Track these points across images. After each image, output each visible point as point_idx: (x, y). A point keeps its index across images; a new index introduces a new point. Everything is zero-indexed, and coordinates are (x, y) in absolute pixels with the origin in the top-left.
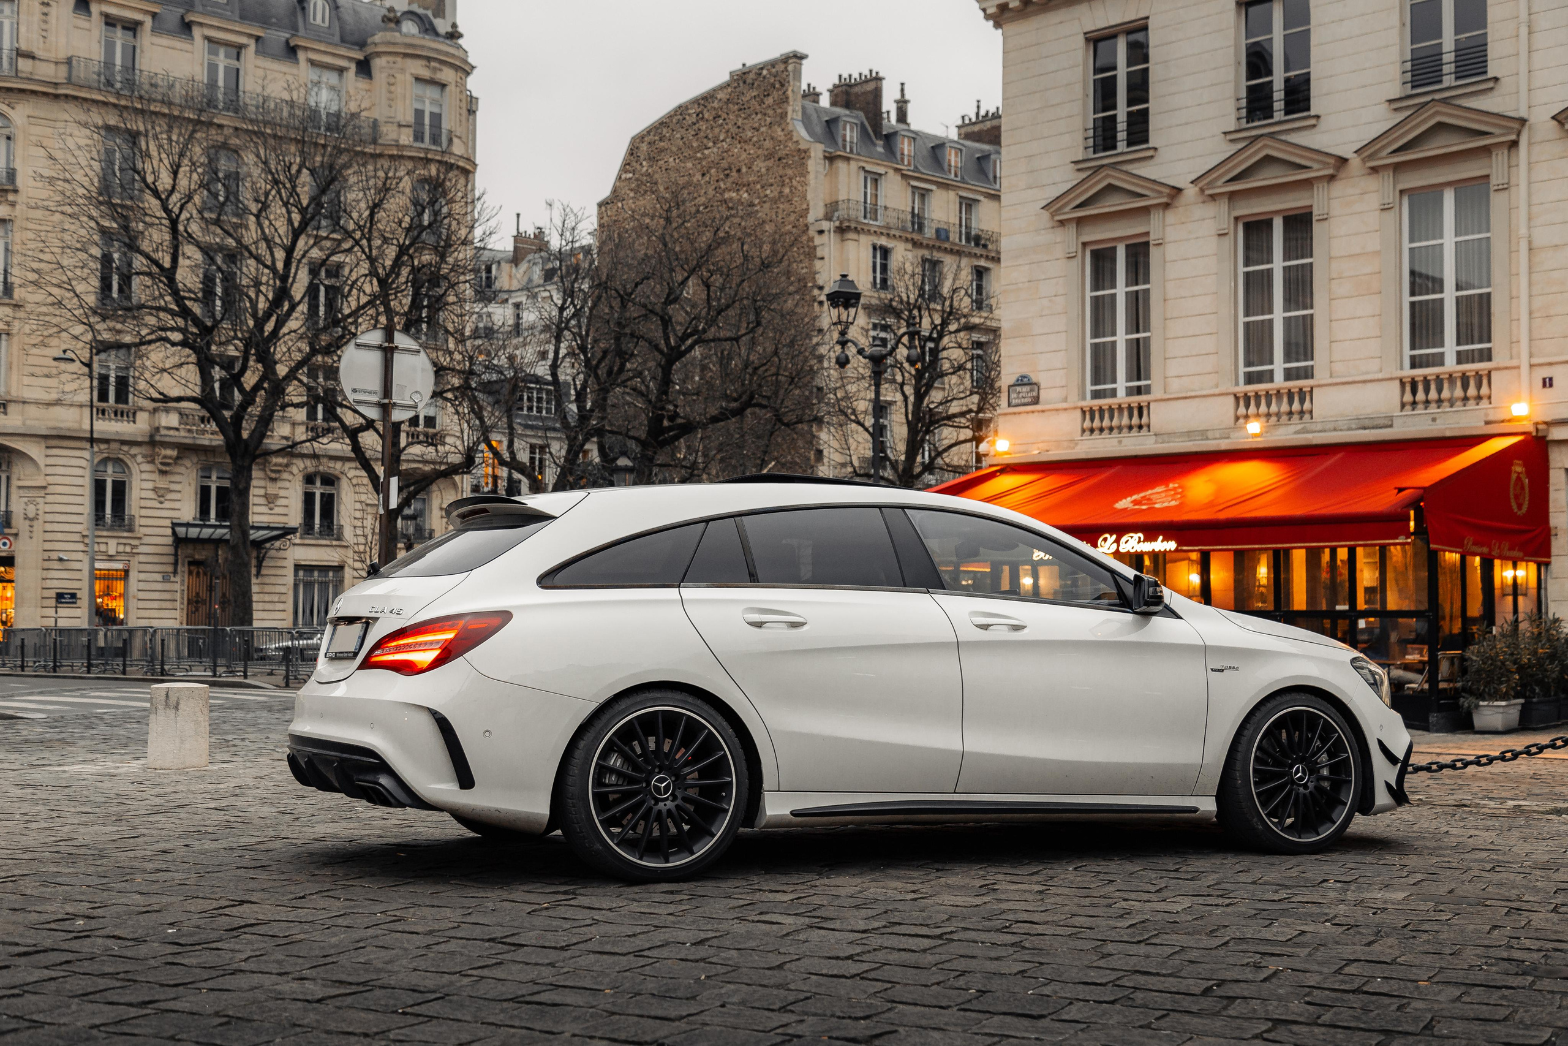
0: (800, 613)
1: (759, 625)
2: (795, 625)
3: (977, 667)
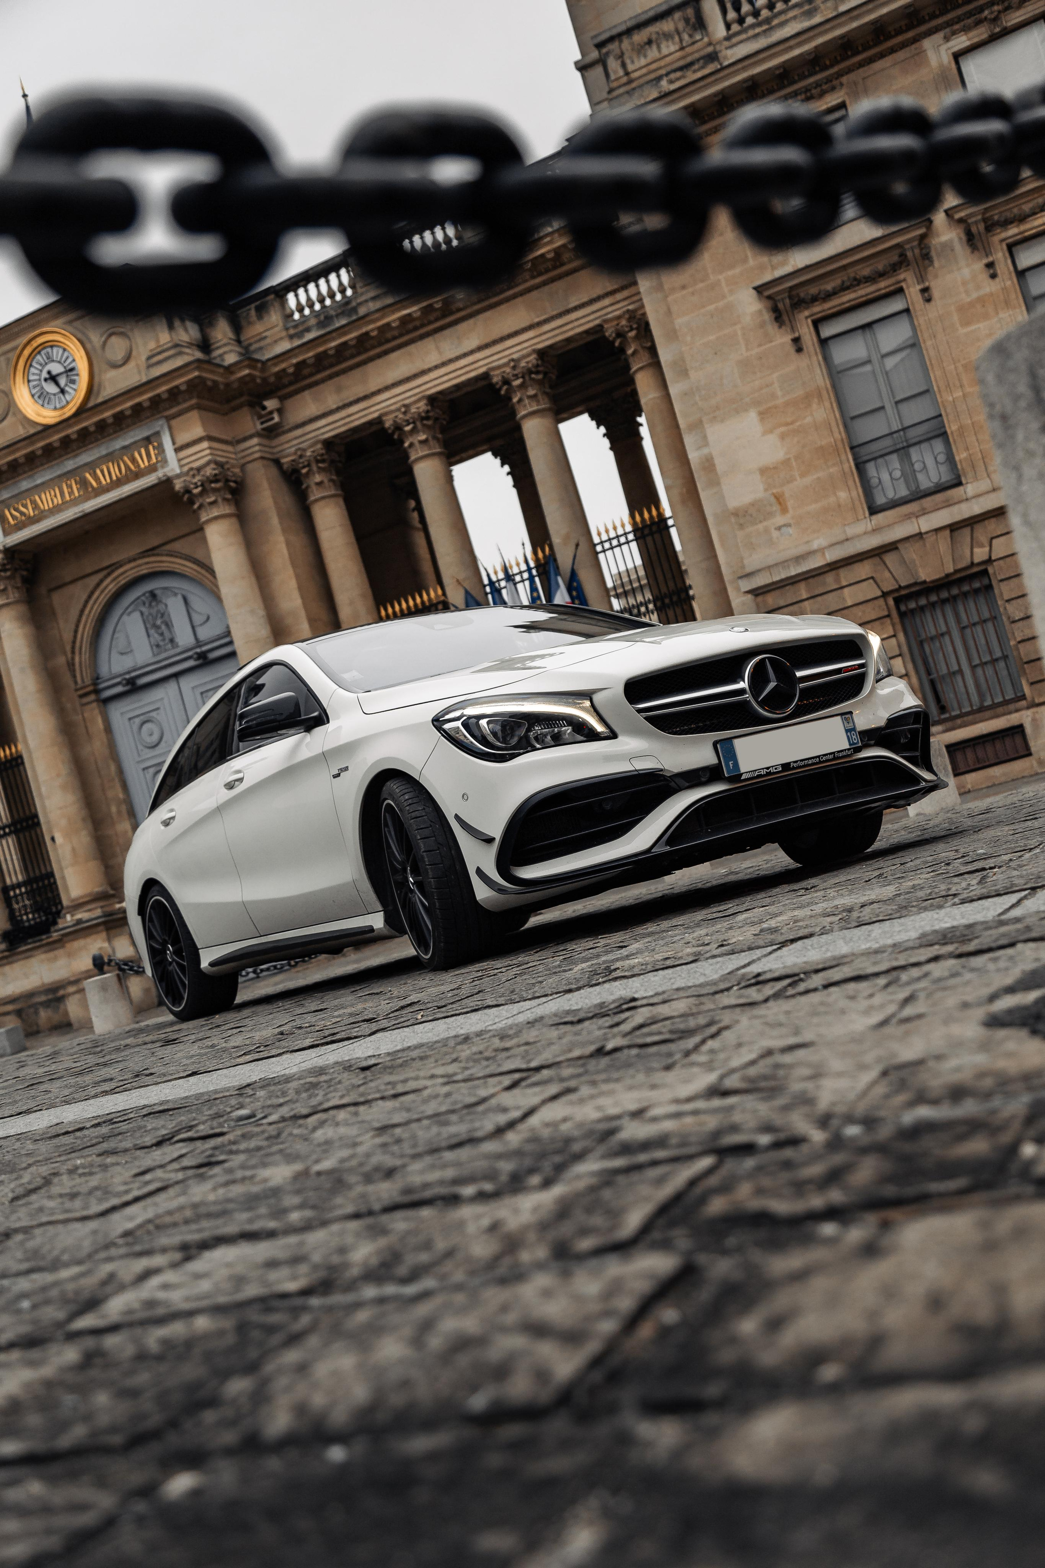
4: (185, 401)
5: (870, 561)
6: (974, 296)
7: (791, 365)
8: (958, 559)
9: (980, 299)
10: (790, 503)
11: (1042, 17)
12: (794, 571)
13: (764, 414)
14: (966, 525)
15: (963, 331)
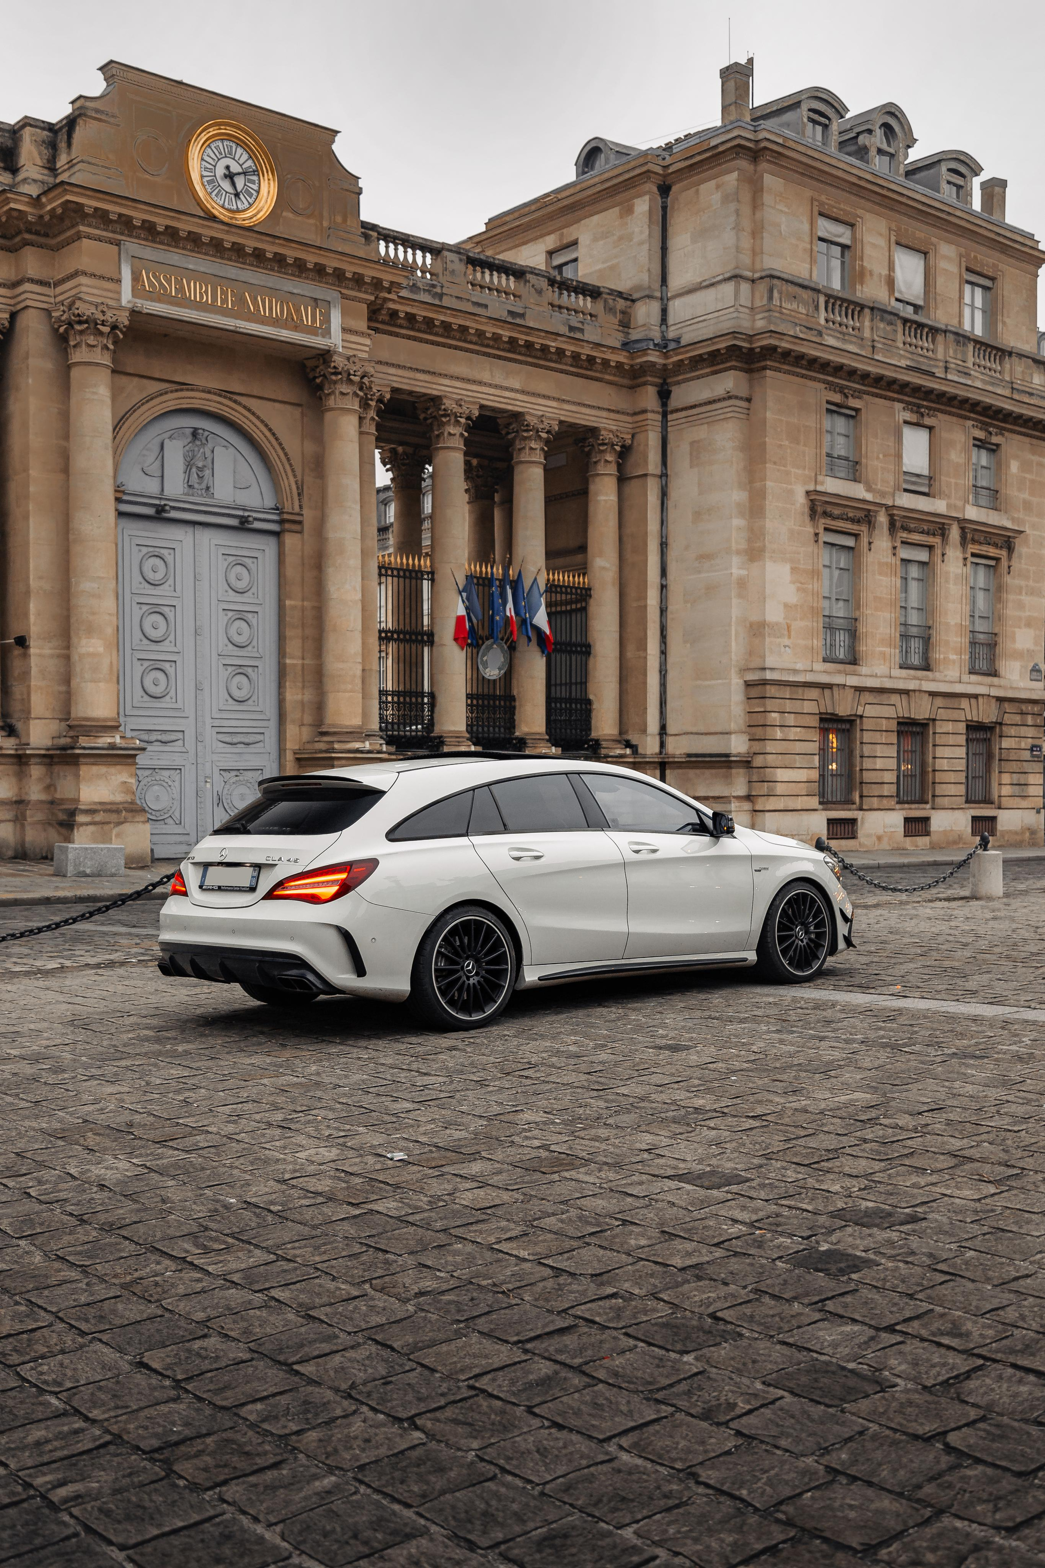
0: (540, 850)
1: (518, 859)
2: (538, 858)
3: (636, 877)
4: (366, 292)
5: (817, 690)
6: (885, 560)
7: (811, 548)
8: (852, 708)
9: (887, 563)
10: (793, 633)
11: (931, 428)
12: (791, 678)
13: (794, 570)
14: (859, 690)
15: (878, 577)
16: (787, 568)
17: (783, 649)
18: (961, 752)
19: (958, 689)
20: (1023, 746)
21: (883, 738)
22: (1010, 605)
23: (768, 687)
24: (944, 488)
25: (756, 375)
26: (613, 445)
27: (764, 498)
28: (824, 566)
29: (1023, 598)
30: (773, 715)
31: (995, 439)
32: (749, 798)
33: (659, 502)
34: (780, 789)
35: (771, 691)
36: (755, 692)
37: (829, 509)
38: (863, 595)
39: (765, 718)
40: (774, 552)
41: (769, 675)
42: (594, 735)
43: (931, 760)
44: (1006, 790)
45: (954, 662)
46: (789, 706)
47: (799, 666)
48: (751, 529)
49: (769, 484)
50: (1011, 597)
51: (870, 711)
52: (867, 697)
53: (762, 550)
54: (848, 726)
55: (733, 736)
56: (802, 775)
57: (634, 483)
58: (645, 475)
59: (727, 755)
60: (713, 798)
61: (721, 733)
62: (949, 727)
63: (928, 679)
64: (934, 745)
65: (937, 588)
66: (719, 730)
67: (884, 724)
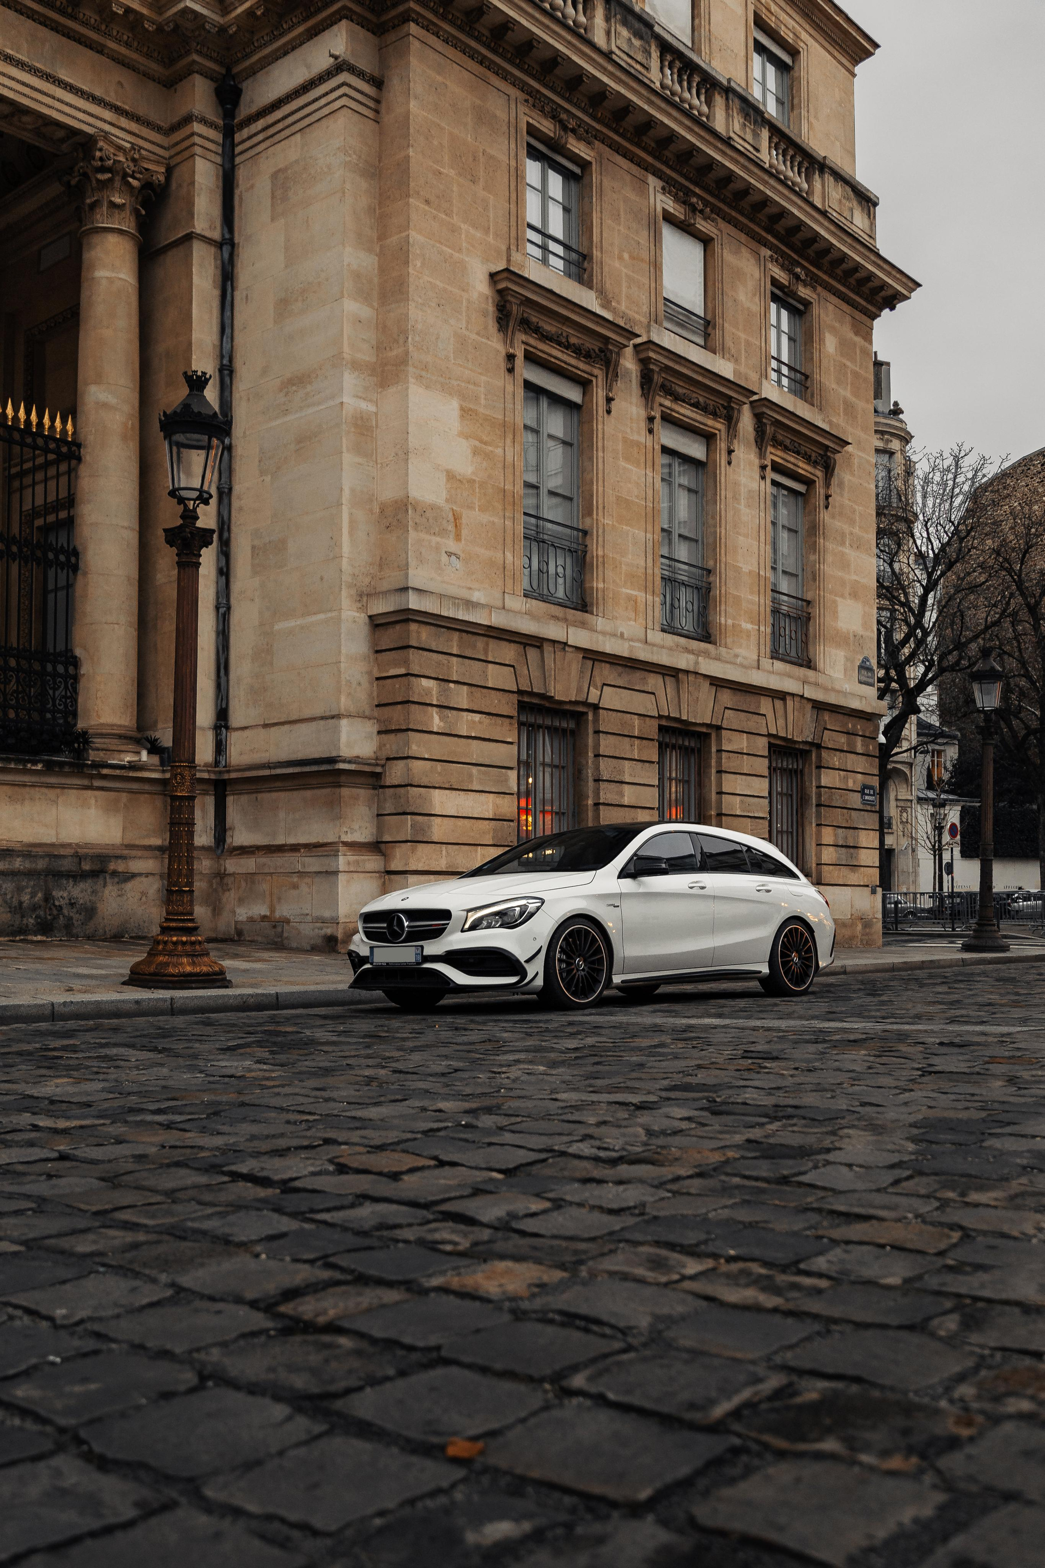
5: (513, 646)
6: (635, 437)
7: (499, 380)
8: (579, 690)
9: (638, 444)
10: (464, 532)
11: (706, 242)
12: (461, 615)
13: (465, 413)
14: (593, 657)
15: (622, 463)
16: (455, 404)
17: (444, 558)
18: (761, 786)
19: (756, 678)
20: (851, 785)
21: (635, 750)
22: (829, 558)
23: (413, 627)
24: (729, 343)
25: (391, 37)
26: (125, 175)
27: (407, 263)
28: (526, 427)
29: (847, 551)
30: (425, 682)
31: (804, 292)
32: (377, 847)
33: (217, 293)
34: (438, 829)
35: (421, 635)
36: (389, 638)
37: (535, 318)
38: (597, 488)
39: (409, 687)
40: (426, 368)
41: (414, 602)
42: (81, 725)
43: (714, 796)
44: (828, 855)
45: (748, 634)
46: (456, 669)
47: (477, 596)
48: (382, 327)
49: (414, 236)
50: (830, 546)
51: (611, 699)
52: (606, 673)
53: (403, 360)
54: (572, 725)
55: (344, 722)
56: (485, 805)
57: (171, 259)
58: (189, 237)
59: (332, 760)
60: (307, 846)
61: (323, 718)
62: (741, 743)
63: (707, 654)
64: (719, 772)
65: (721, 506)
66: (319, 711)
67: (636, 726)
